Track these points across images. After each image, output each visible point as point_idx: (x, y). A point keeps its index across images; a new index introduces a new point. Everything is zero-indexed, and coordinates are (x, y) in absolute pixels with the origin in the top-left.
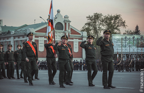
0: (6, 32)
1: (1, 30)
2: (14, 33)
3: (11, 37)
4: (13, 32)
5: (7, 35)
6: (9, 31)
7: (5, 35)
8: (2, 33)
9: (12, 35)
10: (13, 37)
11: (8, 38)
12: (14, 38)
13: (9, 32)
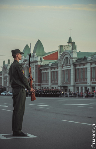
0: (82, 58)
1: (77, 56)
2: (91, 59)
3: (87, 63)
4: (89, 58)
5: (84, 61)
6: (85, 57)
7: (81, 61)
8: (78, 59)
9: (88, 61)
10: (89, 64)
11: (84, 64)
12: (91, 64)
13: (85, 59)
